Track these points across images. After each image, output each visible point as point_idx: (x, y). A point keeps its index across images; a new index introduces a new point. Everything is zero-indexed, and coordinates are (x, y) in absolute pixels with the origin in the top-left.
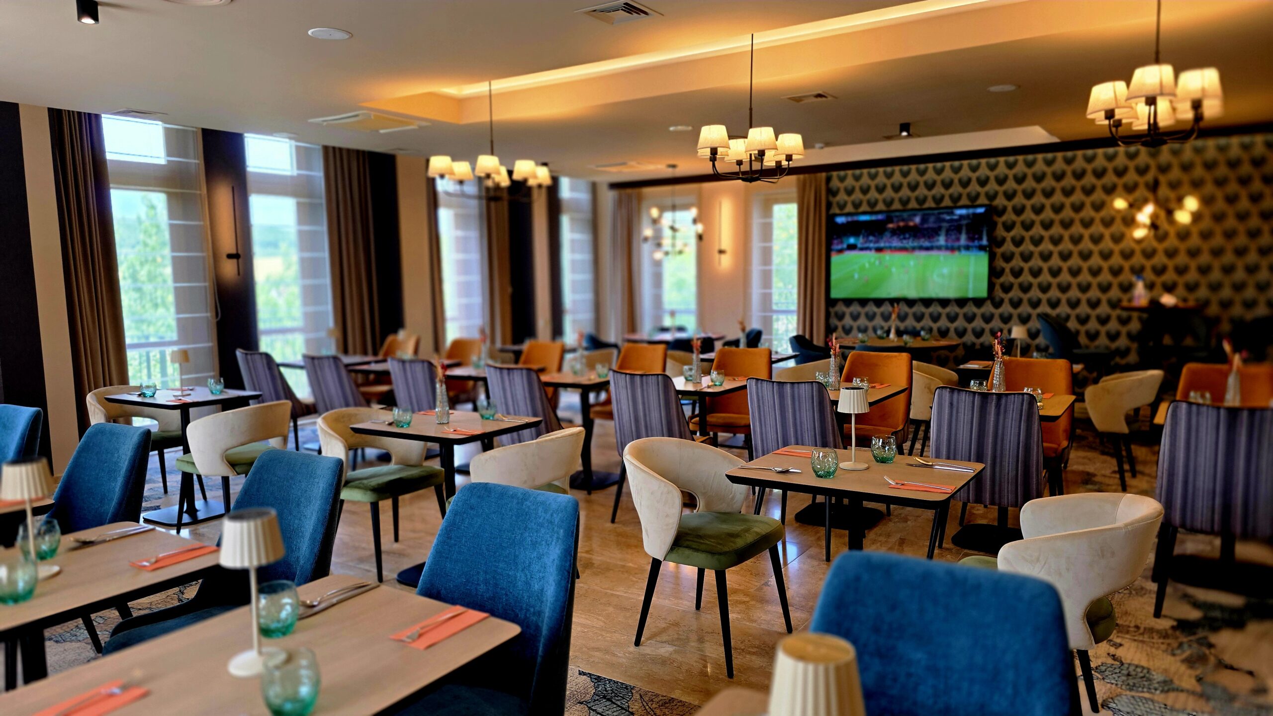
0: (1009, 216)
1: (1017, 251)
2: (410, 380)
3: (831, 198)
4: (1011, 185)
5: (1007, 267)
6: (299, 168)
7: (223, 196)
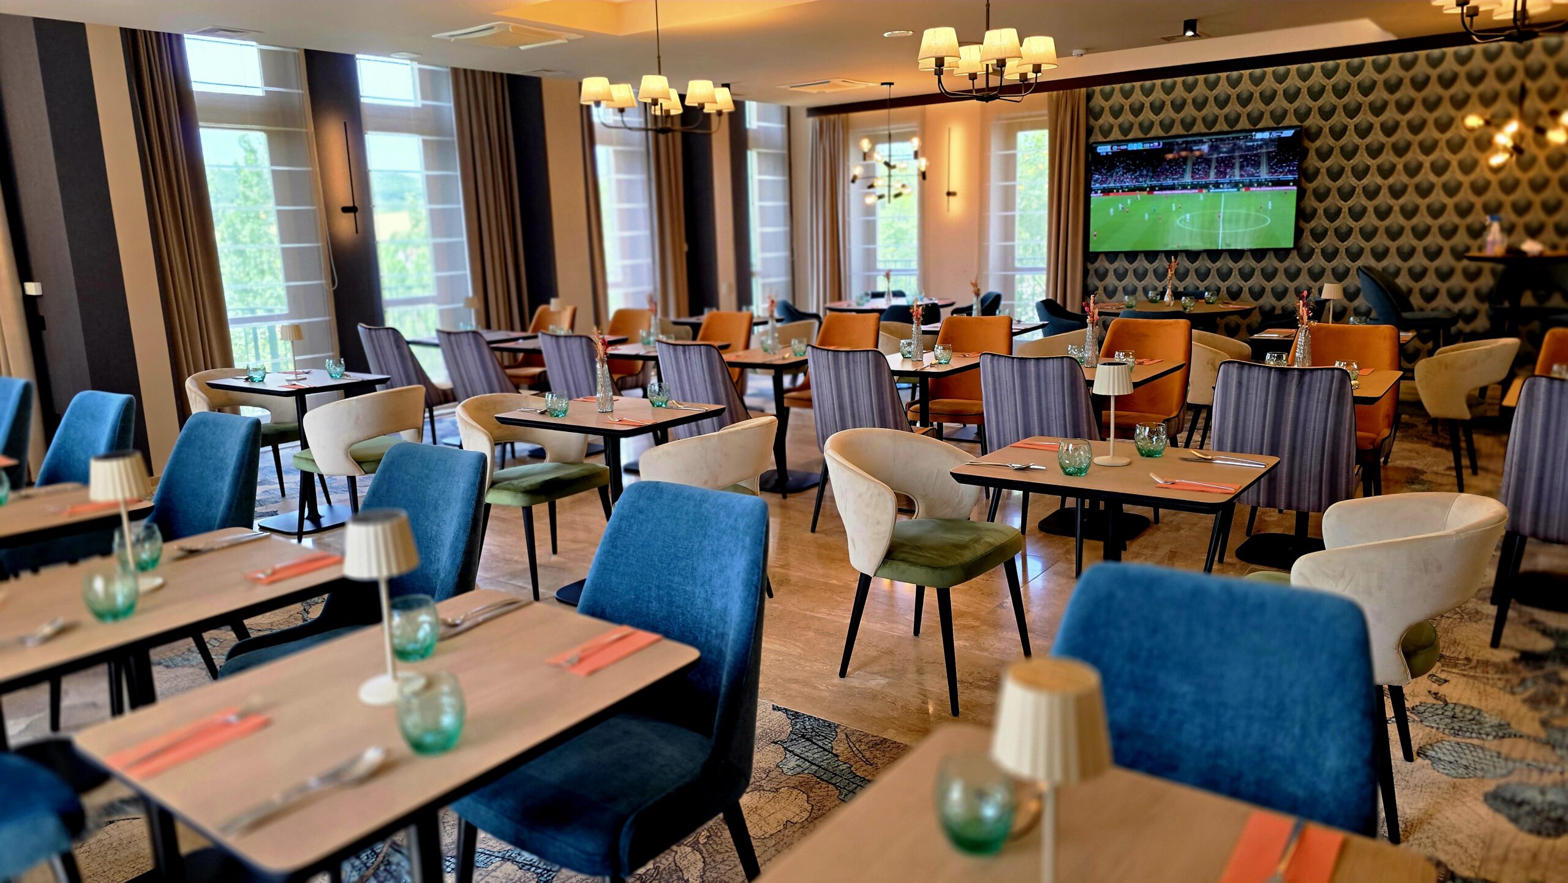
0: (1326, 140)
1: (1334, 186)
2: (566, 360)
3: (1092, 121)
4: (1329, 98)
5: (1321, 207)
6: (424, 97)
7: (334, 135)
